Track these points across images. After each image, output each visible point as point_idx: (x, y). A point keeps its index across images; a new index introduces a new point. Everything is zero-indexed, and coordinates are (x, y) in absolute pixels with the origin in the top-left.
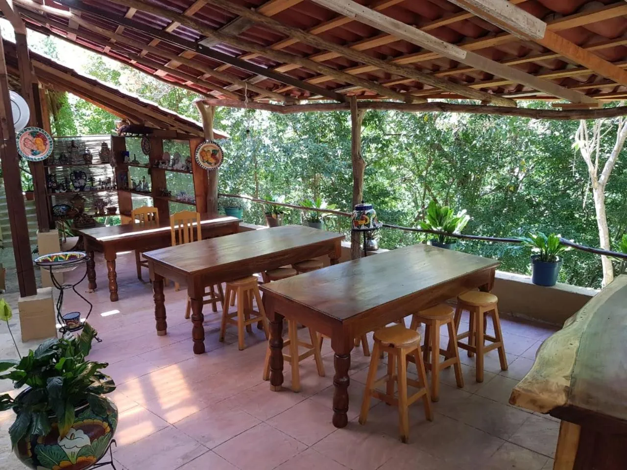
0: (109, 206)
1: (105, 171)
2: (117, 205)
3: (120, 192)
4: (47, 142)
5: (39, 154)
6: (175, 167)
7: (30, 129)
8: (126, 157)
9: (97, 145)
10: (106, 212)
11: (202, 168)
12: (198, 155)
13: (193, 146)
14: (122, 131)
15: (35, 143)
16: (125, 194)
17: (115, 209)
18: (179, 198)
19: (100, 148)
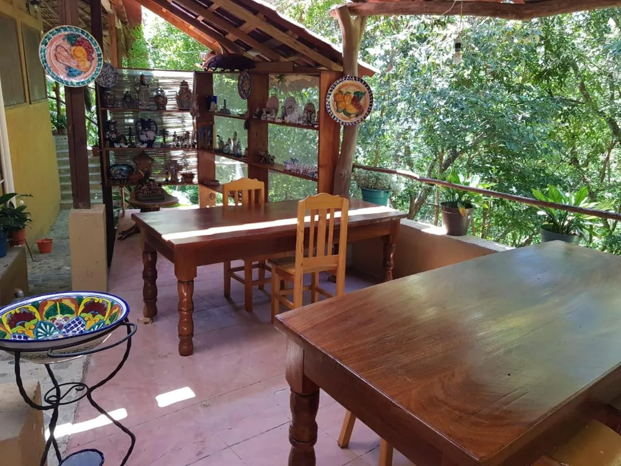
0: (184, 171)
1: (183, 122)
2: (194, 171)
3: (200, 152)
4: (93, 55)
5: (79, 74)
6: (288, 119)
7: (65, 30)
8: (213, 103)
9: (174, 84)
10: (180, 178)
11: (335, 122)
12: (331, 99)
13: (325, 84)
14: (209, 65)
15: (73, 56)
16: (207, 156)
17: (191, 176)
18: (288, 167)
19: (178, 89)
